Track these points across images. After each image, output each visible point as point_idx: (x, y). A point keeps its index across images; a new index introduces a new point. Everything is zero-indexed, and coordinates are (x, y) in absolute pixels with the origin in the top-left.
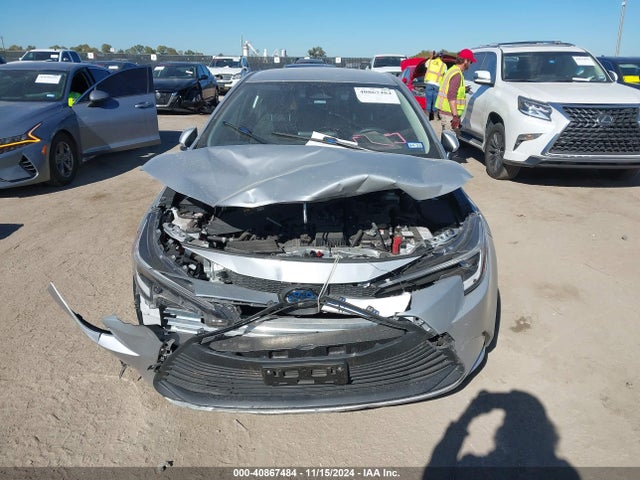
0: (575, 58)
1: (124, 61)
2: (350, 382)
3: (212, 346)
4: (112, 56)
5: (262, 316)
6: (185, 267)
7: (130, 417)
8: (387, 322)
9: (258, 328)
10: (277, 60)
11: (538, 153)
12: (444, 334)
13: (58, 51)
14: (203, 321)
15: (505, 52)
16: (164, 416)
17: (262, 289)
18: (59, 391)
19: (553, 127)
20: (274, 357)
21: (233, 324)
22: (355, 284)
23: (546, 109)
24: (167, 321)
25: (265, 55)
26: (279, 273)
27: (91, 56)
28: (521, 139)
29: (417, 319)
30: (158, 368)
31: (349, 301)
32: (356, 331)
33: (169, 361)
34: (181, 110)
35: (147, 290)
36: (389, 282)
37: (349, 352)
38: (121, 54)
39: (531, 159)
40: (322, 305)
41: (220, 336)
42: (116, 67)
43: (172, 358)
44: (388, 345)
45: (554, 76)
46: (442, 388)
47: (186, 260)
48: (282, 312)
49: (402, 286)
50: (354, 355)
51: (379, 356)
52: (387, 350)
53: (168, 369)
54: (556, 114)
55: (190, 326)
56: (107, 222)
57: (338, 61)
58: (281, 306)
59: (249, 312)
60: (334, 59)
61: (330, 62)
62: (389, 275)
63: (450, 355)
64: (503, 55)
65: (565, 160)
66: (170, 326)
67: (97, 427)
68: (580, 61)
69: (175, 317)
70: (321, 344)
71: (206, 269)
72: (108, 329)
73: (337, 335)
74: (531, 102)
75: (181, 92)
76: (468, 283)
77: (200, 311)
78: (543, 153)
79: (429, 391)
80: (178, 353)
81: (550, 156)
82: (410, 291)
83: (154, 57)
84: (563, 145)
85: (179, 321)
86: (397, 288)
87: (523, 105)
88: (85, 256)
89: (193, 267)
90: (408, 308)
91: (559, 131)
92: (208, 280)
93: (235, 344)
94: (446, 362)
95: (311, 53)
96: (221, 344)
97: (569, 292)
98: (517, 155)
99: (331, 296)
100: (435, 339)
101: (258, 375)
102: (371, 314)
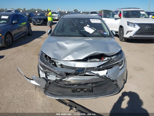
0: (140, 12)
1: (29, 12)
2: (93, 92)
3: (59, 83)
4: (26, 11)
5: (71, 75)
6: (52, 63)
7: (38, 100)
8: (102, 77)
9: (70, 78)
10: (66, 12)
11: (132, 35)
12: (115, 80)
13: (13, 10)
14: (56, 77)
15: (123, 10)
16: (46, 99)
17: (71, 69)
18: (20, 93)
19: (136, 29)
20: (74, 86)
21: (64, 78)
22: (93, 68)
23: (134, 25)
24: (47, 76)
25: (63, 11)
26: (75, 65)
27: (21, 11)
28: (128, 32)
29: (109, 76)
30: (45, 88)
31: (92, 72)
32: (94, 79)
33: (48, 87)
34: (44, 24)
35: (42, 69)
36: (101, 67)
37: (92, 84)
38: (28, 11)
39: (130, 37)
40: (85, 73)
41: (61, 80)
42: (28, 14)
43: (49, 86)
44: (102, 83)
45: (135, 16)
46: (114, 93)
47: (52, 62)
48: (76, 74)
49: (105, 68)
50: (94, 85)
51: (100, 85)
52: (102, 84)
53: (48, 88)
54: (136, 26)
55: (53, 78)
56: (28, 52)
57: (81, 12)
58: (76, 73)
59: (68, 74)
60: (80, 12)
61: (79, 13)
62: (101, 65)
63: (117, 85)
64: (123, 11)
65: (138, 37)
66: (48, 78)
67: (30, 102)
68: (142, 13)
69: (49, 75)
70: (85, 82)
71: (56, 64)
72: (33, 79)
73: (89, 80)
74: (130, 23)
75: (44, 20)
76: (121, 67)
77: (56, 74)
78: (133, 35)
79: (111, 94)
80: (51, 85)
81: (135, 36)
82: (107, 69)
83: (37, 12)
84: (138, 33)
85: (50, 76)
86: (103, 69)
87: (128, 23)
88: (24, 60)
89: (53, 63)
90: (107, 74)
91: (137, 30)
92: (57, 66)
93: (64, 82)
94: (115, 87)
95: (74, 11)
96: (61, 82)
97: (142, 69)
98: (127, 36)
99: (87, 70)
100: (113, 81)
101: (70, 90)
102: (98, 75)
